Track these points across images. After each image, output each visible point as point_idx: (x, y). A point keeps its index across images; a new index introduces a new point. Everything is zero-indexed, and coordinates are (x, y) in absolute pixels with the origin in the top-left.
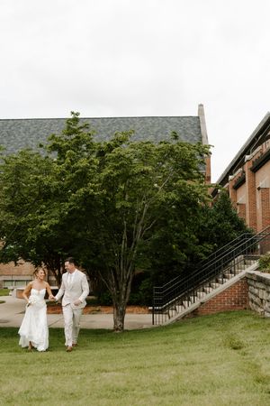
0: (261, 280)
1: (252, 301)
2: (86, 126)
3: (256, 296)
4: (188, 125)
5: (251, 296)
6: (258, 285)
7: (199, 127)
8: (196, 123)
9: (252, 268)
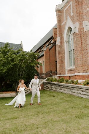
0: (49, 83)
1: (45, 88)
2: (9, 46)
3: (47, 86)
4: (18, 46)
5: (45, 87)
6: (48, 84)
7: (21, 47)
8: (20, 46)
9: (44, 80)
